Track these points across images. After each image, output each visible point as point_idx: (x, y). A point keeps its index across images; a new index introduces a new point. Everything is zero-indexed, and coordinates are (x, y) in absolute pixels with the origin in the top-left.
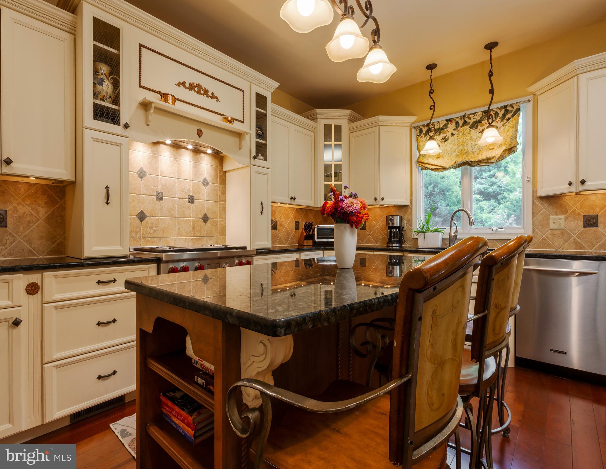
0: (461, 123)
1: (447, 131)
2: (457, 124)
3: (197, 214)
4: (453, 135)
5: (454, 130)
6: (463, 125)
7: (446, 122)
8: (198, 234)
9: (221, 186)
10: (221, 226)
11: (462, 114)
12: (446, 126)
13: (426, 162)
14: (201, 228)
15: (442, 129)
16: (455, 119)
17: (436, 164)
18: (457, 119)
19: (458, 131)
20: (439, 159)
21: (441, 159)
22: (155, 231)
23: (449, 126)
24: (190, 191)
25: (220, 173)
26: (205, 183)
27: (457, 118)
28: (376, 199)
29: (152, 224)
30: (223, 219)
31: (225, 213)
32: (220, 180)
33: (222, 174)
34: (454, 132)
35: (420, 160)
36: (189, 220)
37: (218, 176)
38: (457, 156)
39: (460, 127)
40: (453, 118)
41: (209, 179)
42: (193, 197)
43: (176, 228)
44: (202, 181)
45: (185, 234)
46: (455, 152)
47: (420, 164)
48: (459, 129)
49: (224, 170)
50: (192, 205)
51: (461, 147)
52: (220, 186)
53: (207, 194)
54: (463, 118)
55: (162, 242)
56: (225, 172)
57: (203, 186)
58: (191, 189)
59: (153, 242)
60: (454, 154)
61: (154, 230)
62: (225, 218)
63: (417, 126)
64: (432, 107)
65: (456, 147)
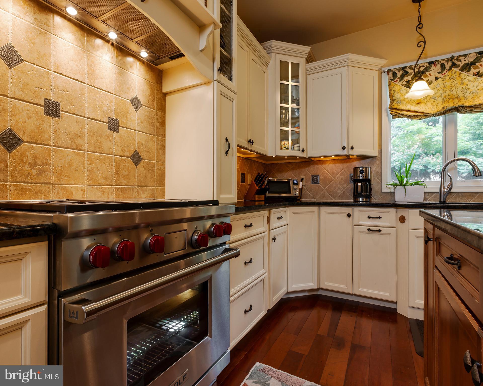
0: (447, 66)
1: (430, 74)
2: (443, 67)
3: (123, 150)
4: (437, 78)
5: (439, 73)
6: (451, 67)
7: (428, 65)
8: (124, 182)
9: (160, 113)
10: (159, 172)
11: (449, 56)
12: (427, 69)
13: (403, 108)
14: (129, 172)
15: (423, 72)
16: (440, 61)
17: (417, 110)
18: (442, 62)
19: (444, 74)
20: (419, 105)
21: (423, 105)
22: (41, 172)
23: (431, 69)
24: (111, 111)
25: (158, 95)
26: (136, 104)
27: (443, 60)
28: (344, 148)
29: (35, 157)
30: (162, 162)
31: (164, 153)
32: (157, 105)
33: (160, 96)
34: (439, 76)
35: (393, 107)
36: (109, 158)
37: (155, 98)
38: (443, 101)
39: (446, 70)
40: (437, 61)
41: (142, 100)
42: (117, 121)
43: (86, 170)
44: (131, 99)
45: (103, 181)
46: (440, 97)
47: (394, 110)
48: (445, 72)
49: (164, 90)
50: (115, 134)
51: (448, 92)
52: (157, 113)
53: (139, 121)
54: (451, 60)
55: (58, 193)
56: (165, 95)
57: (132, 108)
58: (113, 108)
59: (36, 193)
60: (440, 100)
61: (39, 170)
62: (164, 161)
63: (390, 70)
64: (422, 44)
65: (441, 92)
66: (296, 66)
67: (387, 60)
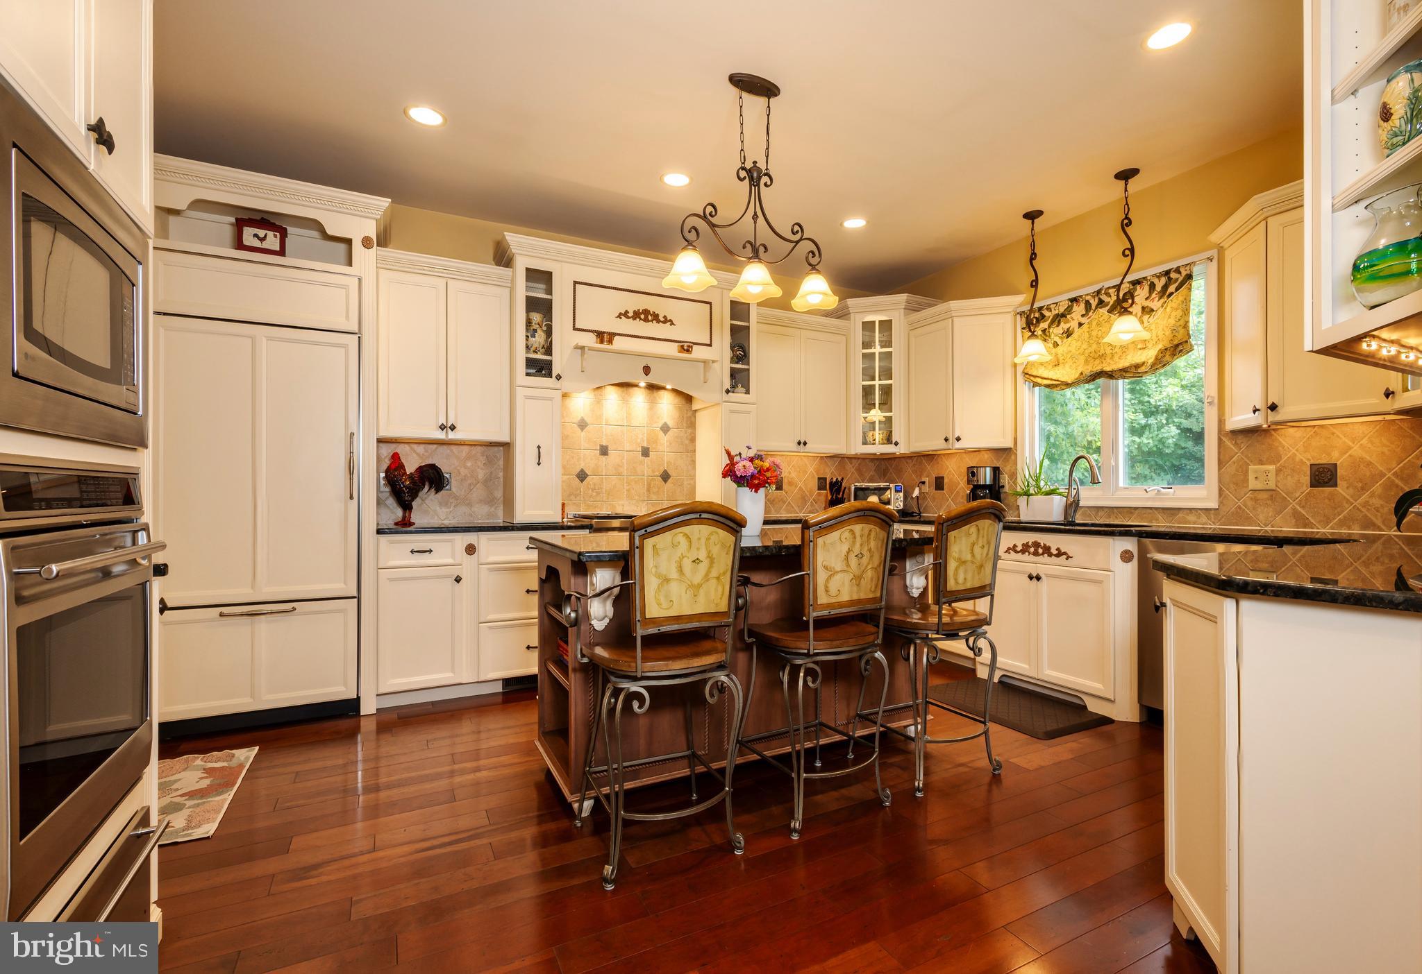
0: (1094, 303)
1: (1072, 318)
2: (1088, 304)
3: (653, 471)
4: (1080, 325)
5: (1083, 316)
6: (1096, 308)
7: (1070, 304)
8: (654, 497)
9: (689, 431)
10: (689, 486)
11: (1096, 288)
12: (1069, 310)
13: (1034, 374)
14: (659, 489)
15: (1063, 315)
16: (1084, 297)
17: (1050, 377)
18: (1087, 298)
19: (1090, 317)
20: (1056, 368)
21: (1061, 366)
22: (598, 494)
23: (1074, 310)
24: (644, 441)
25: (686, 414)
26: (665, 429)
27: (1087, 295)
28: (947, 440)
29: (594, 485)
30: (693, 477)
31: (694, 468)
32: (687, 424)
33: (690, 414)
34: (1083, 320)
35: (1026, 371)
36: (642, 479)
37: (683, 420)
38: (1086, 362)
39: (1092, 311)
40: (1081, 296)
41: (670, 424)
42: (648, 449)
43: (625, 490)
44: (660, 426)
45: (637, 498)
46: (1083, 354)
47: (1027, 376)
48: (1090, 314)
49: (694, 409)
50: (646, 459)
51: (1094, 346)
52: (687, 431)
53: (668, 443)
54: (1097, 295)
55: (607, 508)
56: (696, 411)
57: (661, 433)
58: (645, 438)
59: (595, 507)
60: (1082, 358)
61: (596, 492)
62: (695, 475)
63: (1023, 312)
64: (1034, 283)
65: (1085, 346)
66: (886, 325)
67: (1025, 295)
